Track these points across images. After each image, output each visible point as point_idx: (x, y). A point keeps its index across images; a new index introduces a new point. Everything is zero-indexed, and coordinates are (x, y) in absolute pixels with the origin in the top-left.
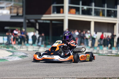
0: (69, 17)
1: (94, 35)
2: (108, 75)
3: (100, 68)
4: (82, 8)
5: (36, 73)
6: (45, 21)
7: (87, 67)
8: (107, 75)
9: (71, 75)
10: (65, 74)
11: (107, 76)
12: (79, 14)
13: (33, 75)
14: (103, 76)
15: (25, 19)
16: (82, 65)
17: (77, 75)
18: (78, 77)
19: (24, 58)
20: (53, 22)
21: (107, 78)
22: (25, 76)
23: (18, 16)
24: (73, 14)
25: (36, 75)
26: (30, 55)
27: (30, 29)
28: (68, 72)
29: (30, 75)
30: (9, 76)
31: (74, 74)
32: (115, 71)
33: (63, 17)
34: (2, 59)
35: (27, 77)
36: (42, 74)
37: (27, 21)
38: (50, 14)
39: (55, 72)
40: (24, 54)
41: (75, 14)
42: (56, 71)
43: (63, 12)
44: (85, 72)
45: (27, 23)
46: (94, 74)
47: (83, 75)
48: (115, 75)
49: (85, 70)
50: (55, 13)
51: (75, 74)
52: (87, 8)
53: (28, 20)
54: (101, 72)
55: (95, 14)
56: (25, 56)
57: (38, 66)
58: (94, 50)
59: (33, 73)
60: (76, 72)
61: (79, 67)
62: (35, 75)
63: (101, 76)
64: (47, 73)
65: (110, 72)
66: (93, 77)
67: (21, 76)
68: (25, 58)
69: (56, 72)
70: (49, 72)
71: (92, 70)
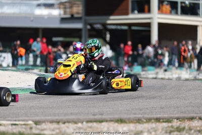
2: (198, 114)
3: (191, 103)
4: (182, 3)
5: (77, 112)
6: (119, 27)
8: (196, 113)
9: (135, 114)
10: (126, 112)
11: (195, 115)
12: (177, 13)
14: (189, 114)
15: (86, 24)
17: (145, 113)
18: (146, 116)
20: (134, 28)
21: (196, 117)
22: (55, 116)
23: (72, 18)
24: (166, 13)
25: (76, 114)
28: (132, 109)
29: (66, 114)
30: (28, 117)
31: (141, 112)
33: (149, 18)
34: (27, 89)
35: (59, 116)
37: (89, 27)
38: (127, 14)
41: (170, 13)
43: (149, 11)
44: (162, 108)
45: (89, 30)
46: (175, 112)
47: (156, 112)
49: (163, 106)
50: (136, 12)
51: (143, 113)
52: (190, 4)
53: (91, 25)
54: (190, 108)
58: (198, 74)
59: (73, 111)
60: (147, 108)
61: (155, 101)
62: (74, 114)
63: (186, 115)
64: (96, 111)
66: (172, 116)
67: (48, 116)
70: (99, 110)
71: (175, 105)
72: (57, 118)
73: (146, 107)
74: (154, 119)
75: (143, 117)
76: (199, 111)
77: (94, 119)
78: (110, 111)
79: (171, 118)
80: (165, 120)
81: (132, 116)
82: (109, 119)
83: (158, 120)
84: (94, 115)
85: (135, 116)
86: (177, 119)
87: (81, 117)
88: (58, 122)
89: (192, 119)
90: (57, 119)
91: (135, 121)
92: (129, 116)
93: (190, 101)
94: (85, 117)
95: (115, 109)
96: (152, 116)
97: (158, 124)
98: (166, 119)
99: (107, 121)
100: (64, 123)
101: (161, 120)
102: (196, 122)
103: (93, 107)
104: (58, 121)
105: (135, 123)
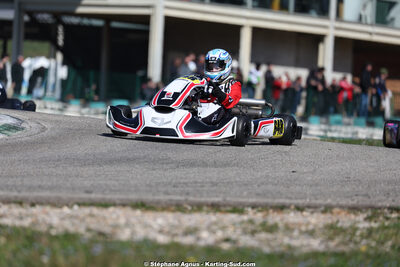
0: (167, 7)
1: (251, 73)
2: (291, 198)
3: (267, 176)
5: (49, 184)
6: (86, 21)
7: (222, 169)
8: (287, 198)
9: (167, 193)
10: (148, 189)
11: (287, 201)
13: (40, 187)
14: (274, 198)
15: (21, 11)
16: (205, 165)
17: (188, 194)
18: (191, 198)
19: (10, 133)
20: (115, 24)
22: (11, 190)
25: (51, 188)
26: (34, 125)
27: (36, 44)
28: (158, 184)
29: (30, 188)
31: (177, 190)
32: (317, 185)
33: (148, 7)
35: (19, 192)
36: (68, 185)
37: (26, 18)
39: (113, 182)
40: (10, 121)
42: (117, 180)
44: (214, 184)
45: (27, 24)
46: (245, 193)
47: (208, 192)
48: (316, 199)
49: (214, 180)
51: (182, 191)
53: (30, 13)
54: (270, 187)
55: (256, 4)
56: (15, 128)
57: (58, 160)
59: (40, 183)
60: (185, 183)
61: (195, 169)
62: (46, 189)
63: (269, 201)
64: (87, 183)
65: (298, 188)
68: (15, 134)
69: (116, 183)
70: (92, 182)
71: (238, 179)
72: (14, 194)
73: (182, 181)
74: (208, 205)
75: (186, 200)
76: (292, 193)
77: (90, 199)
78: (114, 186)
79: (241, 204)
80: (229, 208)
81: (162, 198)
82: (118, 202)
83: (215, 207)
84: (88, 192)
85: (167, 197)
86: (253, 208)
87: (64, 195)
88: (20, 203)
89: (281, 208)
90: (16, 197)
91: (173, 208)
92: (157, 198)
93: (264, 174)
94: (70, 195)
95: (123, 182)
96: (203, 200)
97: (219, 215)
98: (230, 205)
99: (114, 205)
100: (33, 205)
101: (223, 209)
102: (292, 214)
103: (77, 176)
104: (19, 200)
105: (173, 211)
